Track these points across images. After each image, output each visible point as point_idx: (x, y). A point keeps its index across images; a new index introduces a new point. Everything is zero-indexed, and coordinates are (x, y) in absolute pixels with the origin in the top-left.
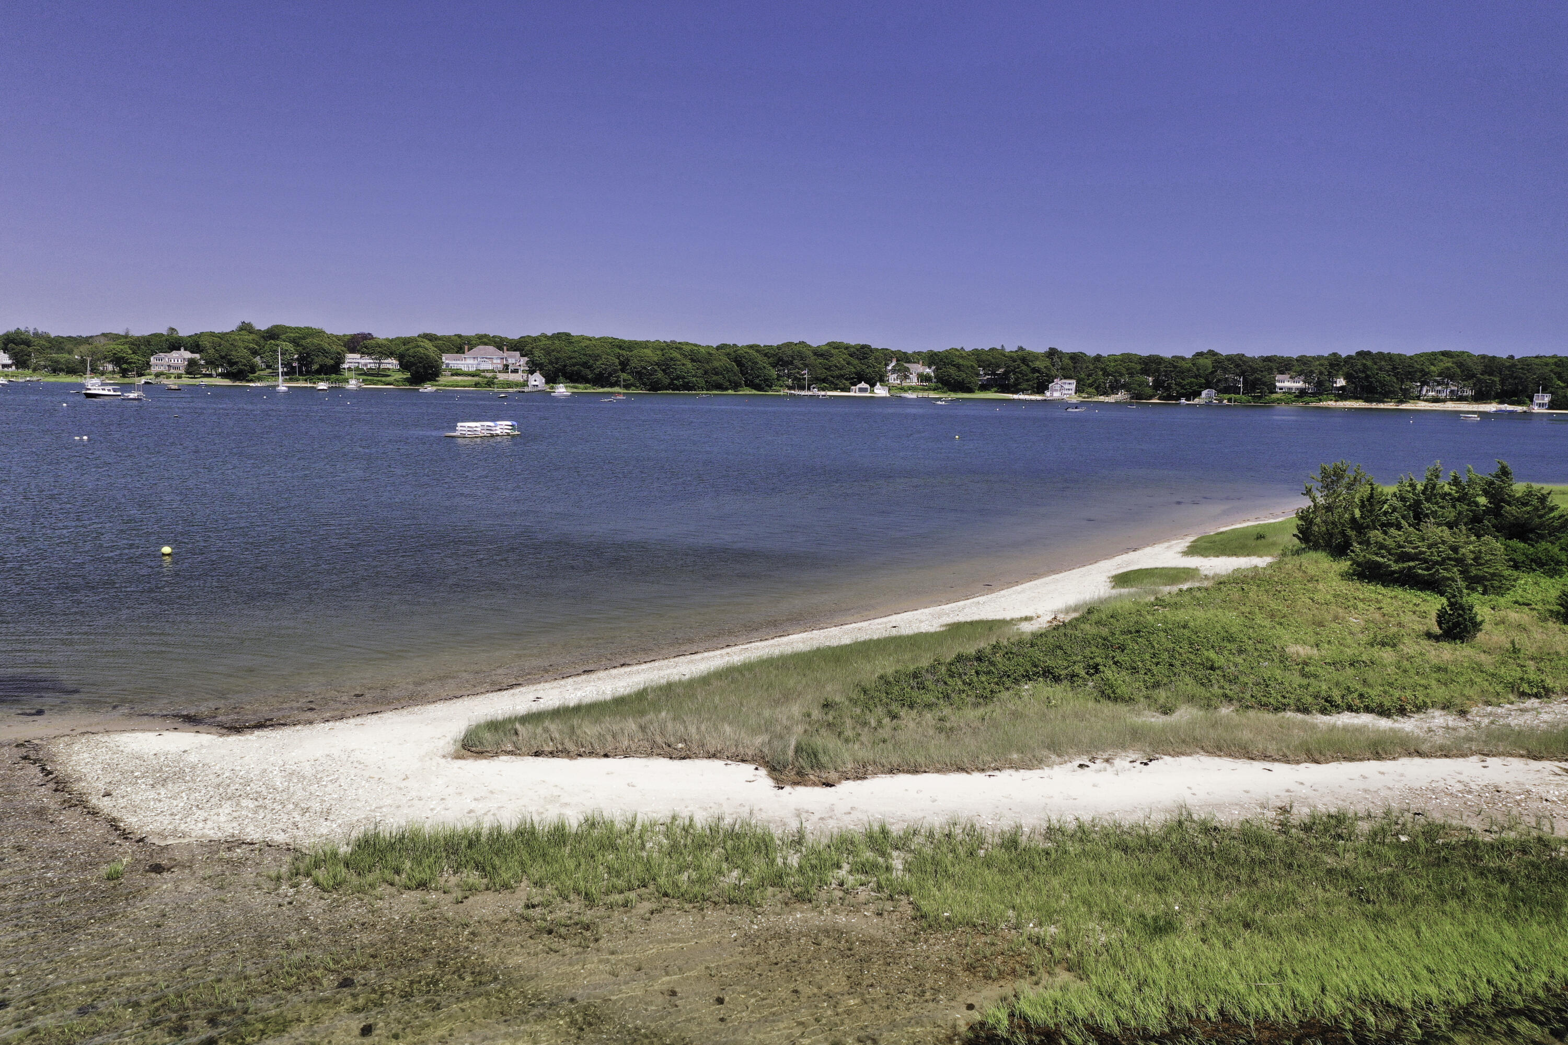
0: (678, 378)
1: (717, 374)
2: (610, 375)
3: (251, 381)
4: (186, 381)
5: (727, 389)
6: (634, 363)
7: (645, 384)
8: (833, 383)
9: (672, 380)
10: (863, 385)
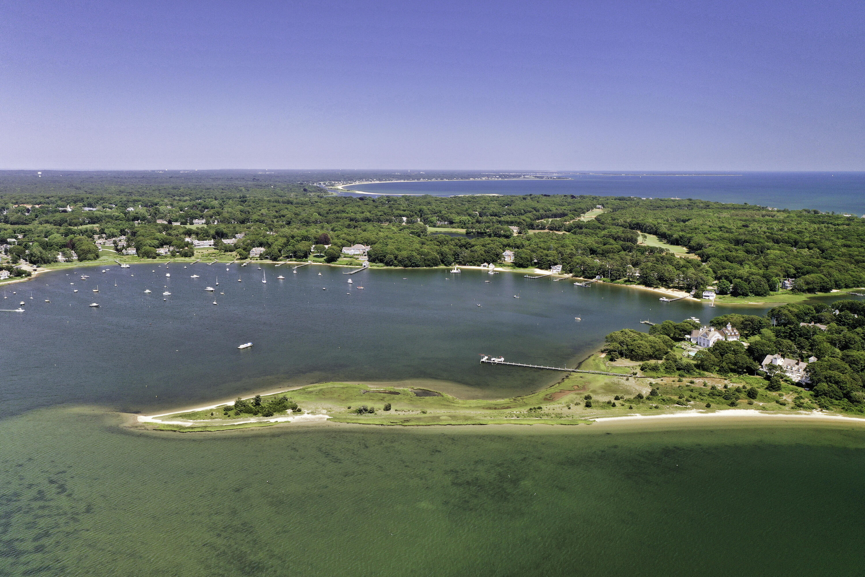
0: (414, 263)
1: (429, 261)
2: (390, 262)
3: (278, 261)
4: (259, 261)
5: (432, 266)
6: (399, 258)
7: (402, 265)
8: (474, 263)
9: (412, 263)
10: (486, 264)
